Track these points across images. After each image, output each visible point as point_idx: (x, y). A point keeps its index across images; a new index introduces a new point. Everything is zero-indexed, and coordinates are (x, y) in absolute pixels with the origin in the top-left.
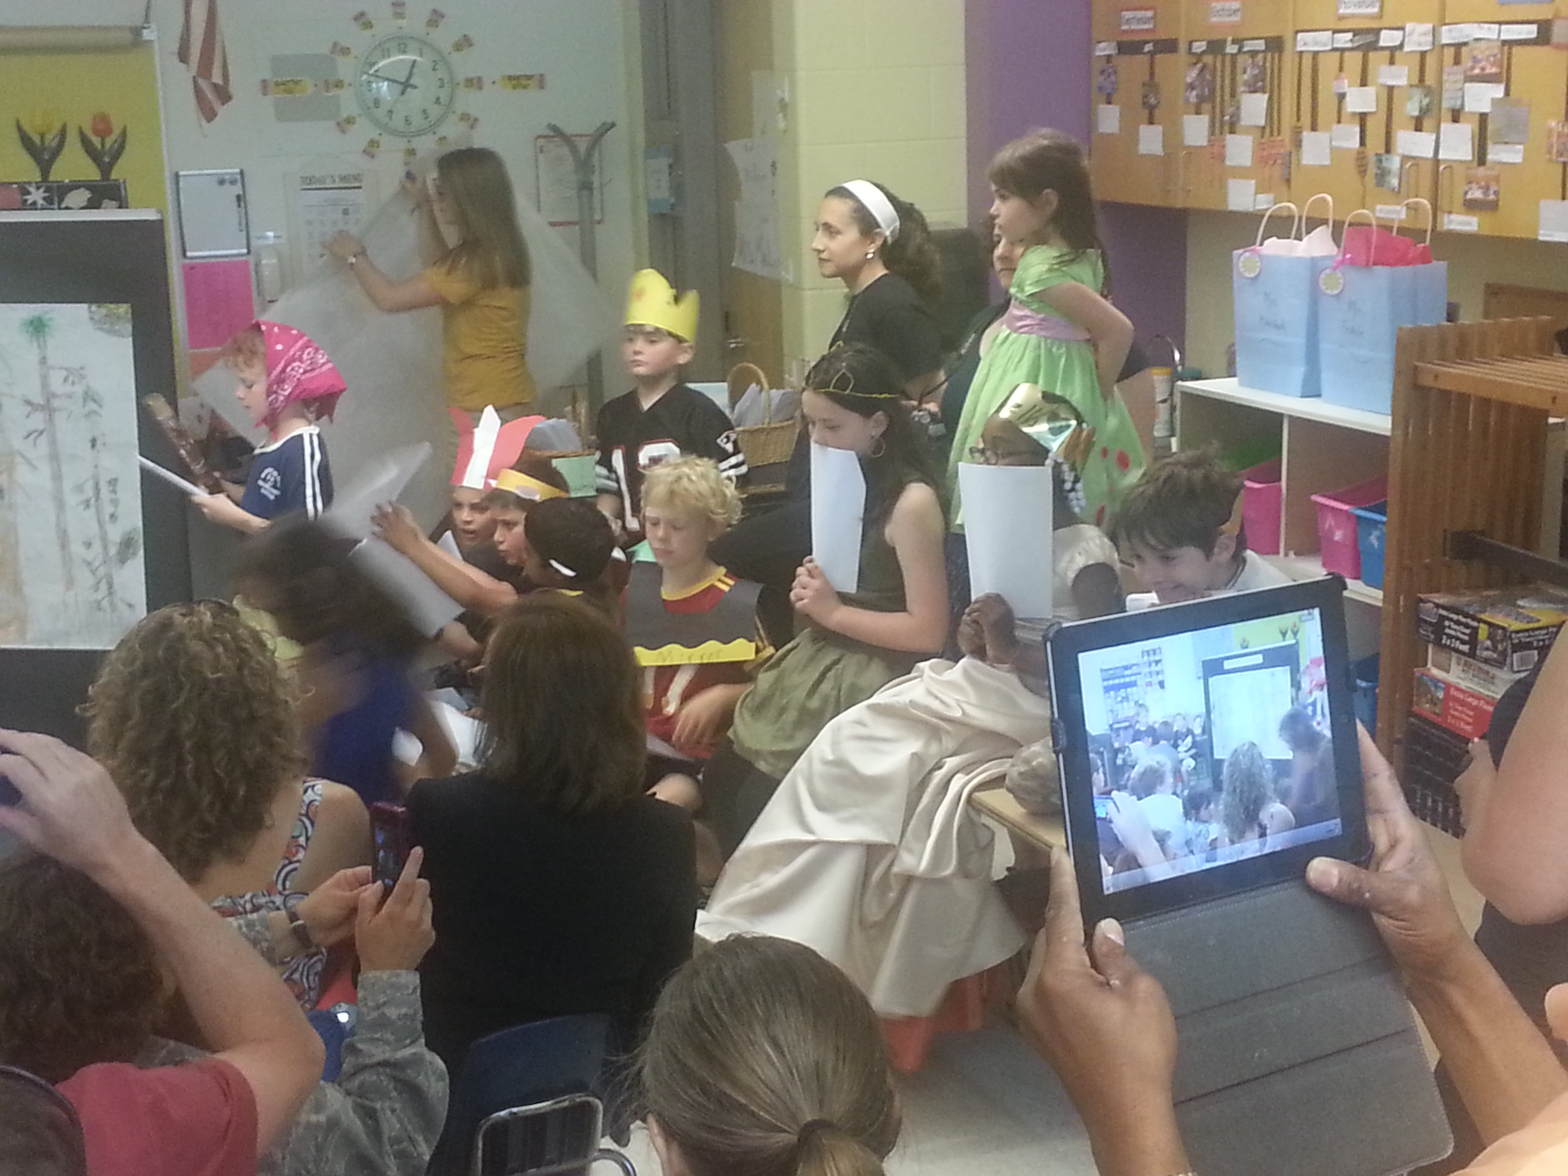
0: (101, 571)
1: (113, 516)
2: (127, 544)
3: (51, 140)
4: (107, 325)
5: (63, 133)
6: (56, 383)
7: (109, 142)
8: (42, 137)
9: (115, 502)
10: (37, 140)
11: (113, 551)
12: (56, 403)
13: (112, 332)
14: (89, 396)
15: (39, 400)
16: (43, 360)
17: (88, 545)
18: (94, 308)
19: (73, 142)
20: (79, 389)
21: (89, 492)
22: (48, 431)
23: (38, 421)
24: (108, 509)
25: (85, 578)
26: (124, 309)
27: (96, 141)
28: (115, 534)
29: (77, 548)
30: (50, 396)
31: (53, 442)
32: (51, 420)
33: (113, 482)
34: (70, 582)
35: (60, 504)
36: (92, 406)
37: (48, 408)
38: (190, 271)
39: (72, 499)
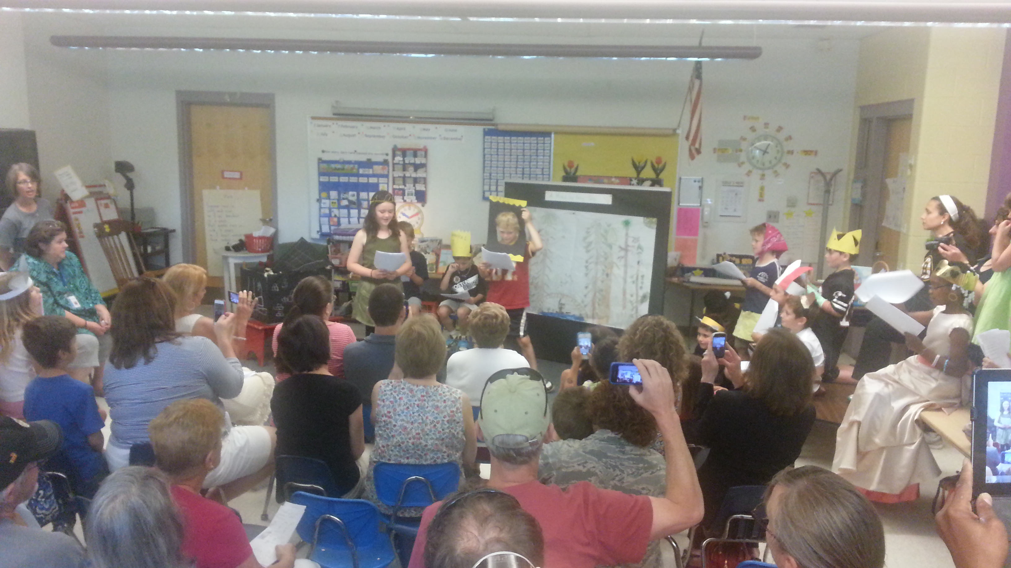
0: (635, 305)
1: (641, 288)
2: (644, 297)
3: (642, 164)
4: (649, 225)
5: (646, 162)
6: (630, 243)
7: (660, 166)
8: (639, 163)
9: (642, 283)
10: (637, 164)
11: (639, 298)
12: (629, 248)
13: (650, 227)
14: (640, 247)
15: (623, 246)
16: (627, 234)
17: (632, 296)
18: (645, 218)
19: (649, 166)
20: (636, 245)
21: (635, 279)
22: (625, 257)
23: (622, 253)
24: (640, 285)
25: (629, 306)
26: (655, 220)
27: (656, 165)
28: (641, 293)
29: (628, 296)
30: (627, 246)
31: (626, 260)
32: (626, 254)
33: (643, 276)
34: (624, 307)
35: (625, 281)
36: (640, 250)
37: (626, 249)
38: (680, 210)
39: (629, 280)
